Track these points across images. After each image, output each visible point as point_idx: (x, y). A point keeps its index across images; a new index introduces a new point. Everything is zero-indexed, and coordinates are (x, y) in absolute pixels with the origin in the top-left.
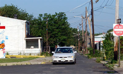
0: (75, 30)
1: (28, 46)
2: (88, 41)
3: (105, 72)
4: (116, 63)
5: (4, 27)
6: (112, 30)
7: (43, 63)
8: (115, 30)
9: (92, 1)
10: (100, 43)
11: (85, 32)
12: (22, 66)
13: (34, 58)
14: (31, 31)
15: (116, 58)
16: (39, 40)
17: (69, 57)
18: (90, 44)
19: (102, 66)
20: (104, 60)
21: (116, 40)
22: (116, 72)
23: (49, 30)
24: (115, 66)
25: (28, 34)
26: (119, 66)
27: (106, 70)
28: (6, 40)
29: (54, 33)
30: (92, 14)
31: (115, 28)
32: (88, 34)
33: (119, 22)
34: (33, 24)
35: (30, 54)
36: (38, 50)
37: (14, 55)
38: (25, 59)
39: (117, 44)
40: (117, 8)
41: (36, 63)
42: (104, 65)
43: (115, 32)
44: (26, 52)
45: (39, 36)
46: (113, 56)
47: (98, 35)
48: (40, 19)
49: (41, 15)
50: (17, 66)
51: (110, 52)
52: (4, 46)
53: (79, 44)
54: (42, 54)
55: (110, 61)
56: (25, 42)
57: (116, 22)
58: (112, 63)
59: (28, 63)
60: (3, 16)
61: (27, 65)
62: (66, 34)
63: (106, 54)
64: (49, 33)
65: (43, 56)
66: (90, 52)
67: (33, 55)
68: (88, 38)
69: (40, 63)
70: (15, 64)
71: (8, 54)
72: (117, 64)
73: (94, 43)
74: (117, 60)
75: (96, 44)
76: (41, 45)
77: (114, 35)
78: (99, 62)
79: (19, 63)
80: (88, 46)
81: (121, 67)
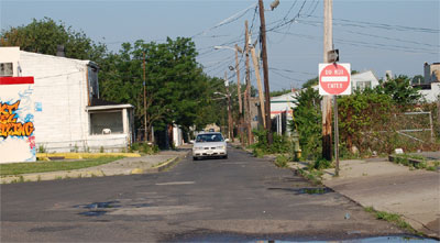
0: (218, 83)
1: (96, 127)
2: (254, 111)
3: (299, 192)
4: (327, 166)
5: (30, 80)
6: (316, 81)
7: (135, 171)
8: (324, 79)
9: (261, 3)
10: (284, 114)
11: (244, 87)
12: (80, 180)
13: (112, 159)
14: (102, 89)
15: (327, 155)
16: (125, 113)
17: (219, 148)
18: (259, 118)
19: (291, 176)
20: (296, 160)
21: (326, 108)
22: (329, 190)
23: (149, 83)
24: (325, 176)
25: (94, 96)
26: (337, 174)
27: (303, 185)
28: (36, 114)
29: (162, 91)
30: (262, 38)
31: (323, 74)
32: (254, 93)
33: (335, 57)
34: (108, 69)
35: (102, 150)
36: (123, 138)
37: (60, 152)
38: (88, 163)
39: (331, 116)
40: (329, 22)
41: (117, 172)
42: (296, 172)
43: (325, 85)
44: (90, 144)
45: (125, 102)
46: (320, 149)
47: (279, 94)
48: (126, 57)
49: (127, 46)
50: (68, 180)
51: (312, 139)
52: (31, 128)
53: (230, 120)
54: (132, 149)
55: (312, 162)
56: (86, 118)
57: (326, 58)
58: (316, 167)
59: (97, 172)
60: (27, 49)
61: (94, 178)
62: (195, 95)
63: (302, 143)
64: (148, 93)
65: (136, 155)
66: (261, 138)
67: (109, 153)
68: (252, 104)
69: (127, 172)
70: (63, 174)
71: (42, 150)
72: (332, 170)
73: (268, 117)
74: (329, 159)
75: (275, 119)
76: (131, 125)
77: (322, 92)
78: (284, 164)
79: (74, 174)
80: (254, 124)
81: (342, 176)
